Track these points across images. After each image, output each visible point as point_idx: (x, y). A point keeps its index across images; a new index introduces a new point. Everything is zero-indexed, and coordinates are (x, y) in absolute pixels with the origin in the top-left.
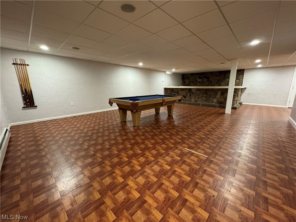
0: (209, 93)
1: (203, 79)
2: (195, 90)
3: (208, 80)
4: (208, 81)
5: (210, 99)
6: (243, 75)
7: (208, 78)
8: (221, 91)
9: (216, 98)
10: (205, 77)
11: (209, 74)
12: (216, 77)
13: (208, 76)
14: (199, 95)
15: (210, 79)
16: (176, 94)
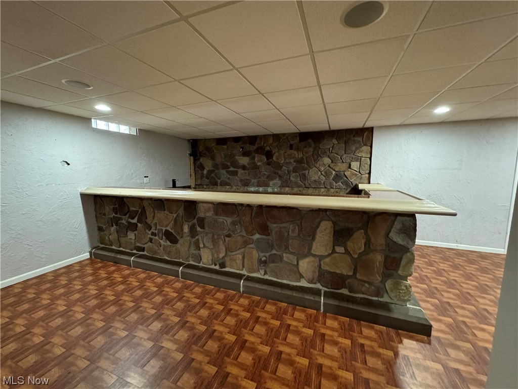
0: (273, 226)
1: (254, 158)
2: (209, 209)
3: (267, 159)
4: (269, 164)
5: (281, 258)
6: (371, 147)
7: (269, 155)
8: (334, 223)
9: (309, 254)
10: (260, 150)
11: (271, 141)
12: (293, 151)
13: (268, 148)
14: (229, 236)
15: (274, 158)
16: (135, 221)
